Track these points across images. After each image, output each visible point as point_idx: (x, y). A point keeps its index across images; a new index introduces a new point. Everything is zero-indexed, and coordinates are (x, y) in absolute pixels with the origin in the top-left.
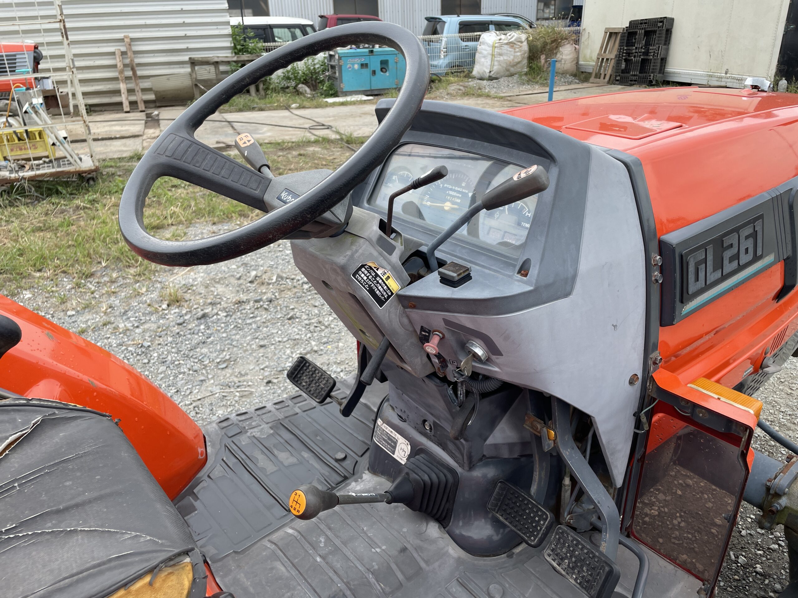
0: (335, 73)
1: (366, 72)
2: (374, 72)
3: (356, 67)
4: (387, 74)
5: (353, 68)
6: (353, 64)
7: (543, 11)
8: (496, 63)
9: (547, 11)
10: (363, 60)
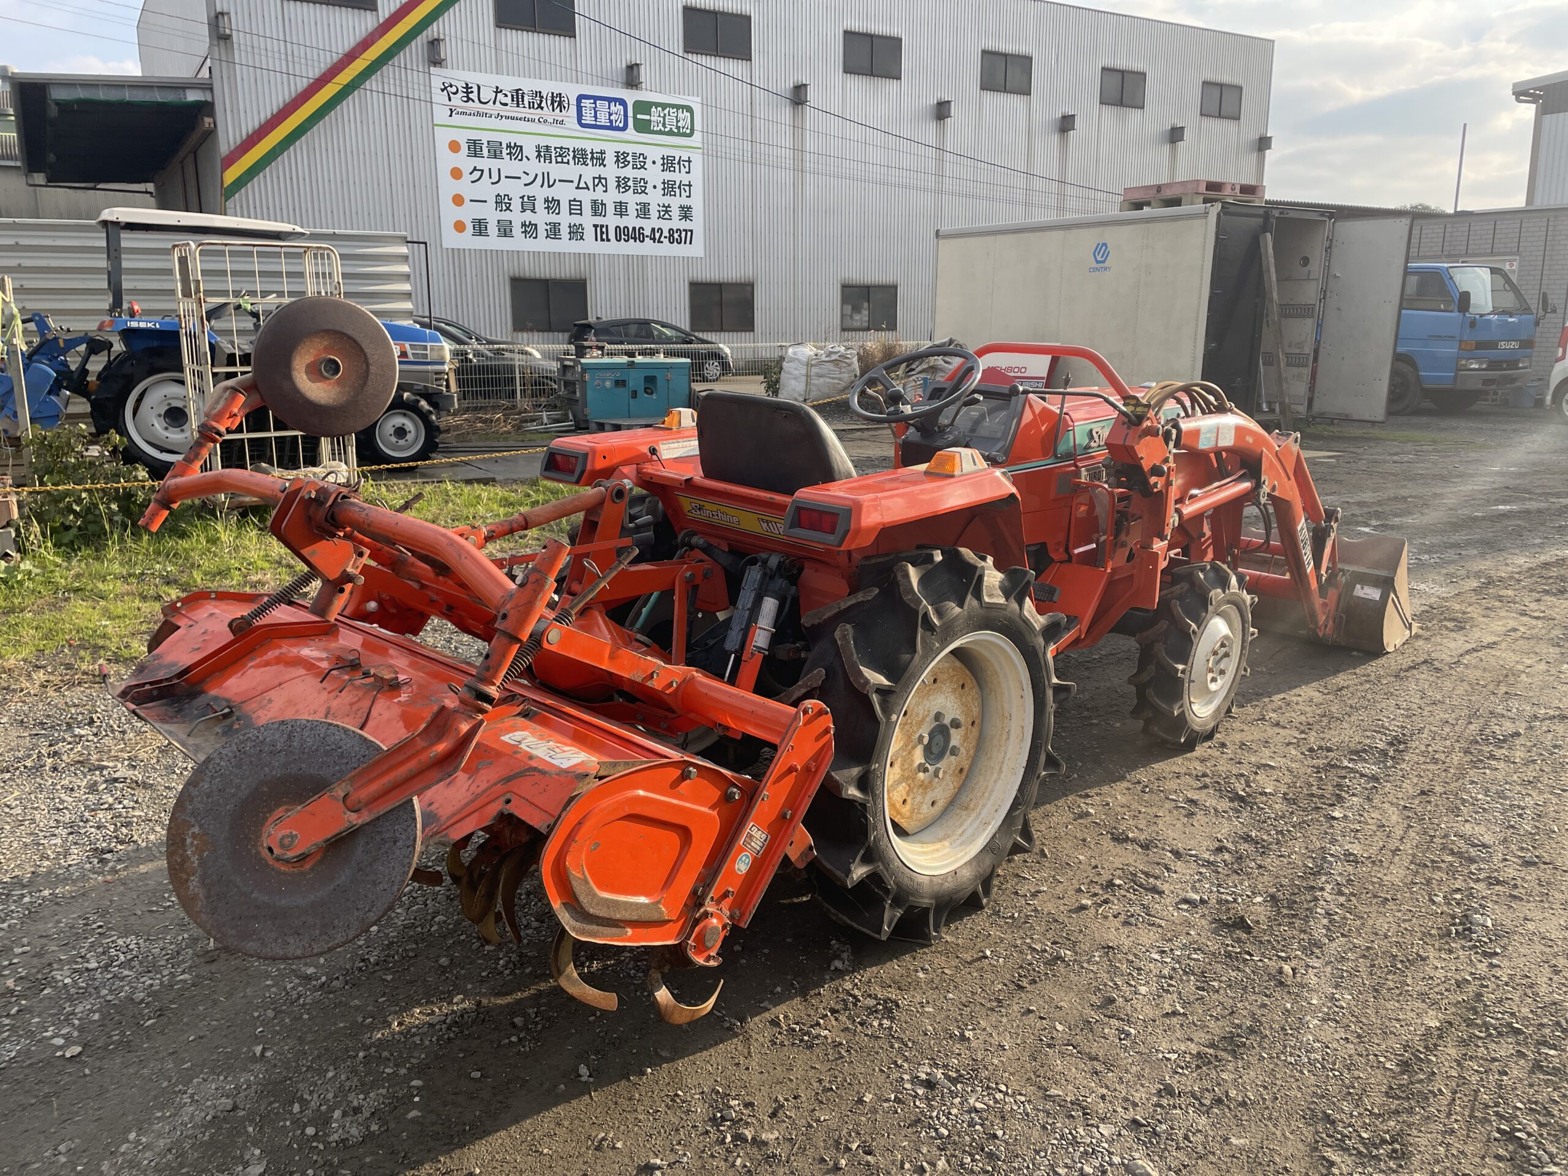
0: (575, 392)
1: (623, 393)
2: (634, 394)
3: (608, 384)
4: (654, 397)
5: (604, 387)
6: (604, 381)
7: (851, 317)
8: (813, 388)
9: (857, 317)
10: (618, 375)
